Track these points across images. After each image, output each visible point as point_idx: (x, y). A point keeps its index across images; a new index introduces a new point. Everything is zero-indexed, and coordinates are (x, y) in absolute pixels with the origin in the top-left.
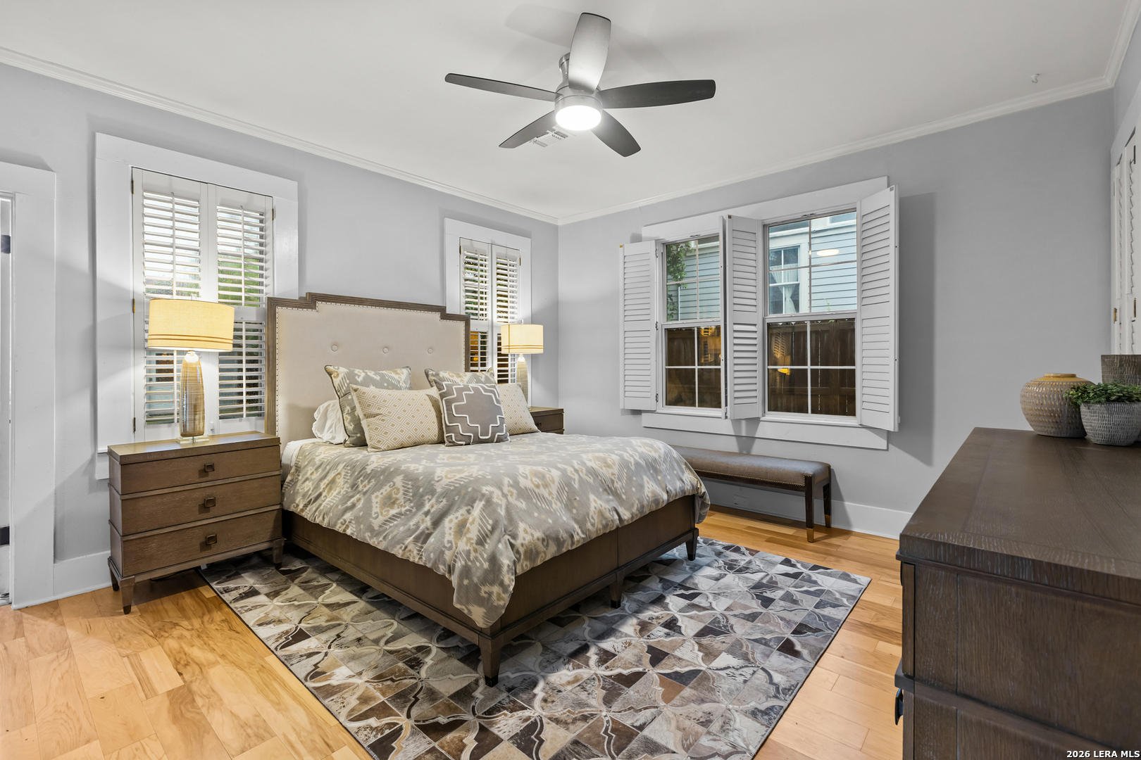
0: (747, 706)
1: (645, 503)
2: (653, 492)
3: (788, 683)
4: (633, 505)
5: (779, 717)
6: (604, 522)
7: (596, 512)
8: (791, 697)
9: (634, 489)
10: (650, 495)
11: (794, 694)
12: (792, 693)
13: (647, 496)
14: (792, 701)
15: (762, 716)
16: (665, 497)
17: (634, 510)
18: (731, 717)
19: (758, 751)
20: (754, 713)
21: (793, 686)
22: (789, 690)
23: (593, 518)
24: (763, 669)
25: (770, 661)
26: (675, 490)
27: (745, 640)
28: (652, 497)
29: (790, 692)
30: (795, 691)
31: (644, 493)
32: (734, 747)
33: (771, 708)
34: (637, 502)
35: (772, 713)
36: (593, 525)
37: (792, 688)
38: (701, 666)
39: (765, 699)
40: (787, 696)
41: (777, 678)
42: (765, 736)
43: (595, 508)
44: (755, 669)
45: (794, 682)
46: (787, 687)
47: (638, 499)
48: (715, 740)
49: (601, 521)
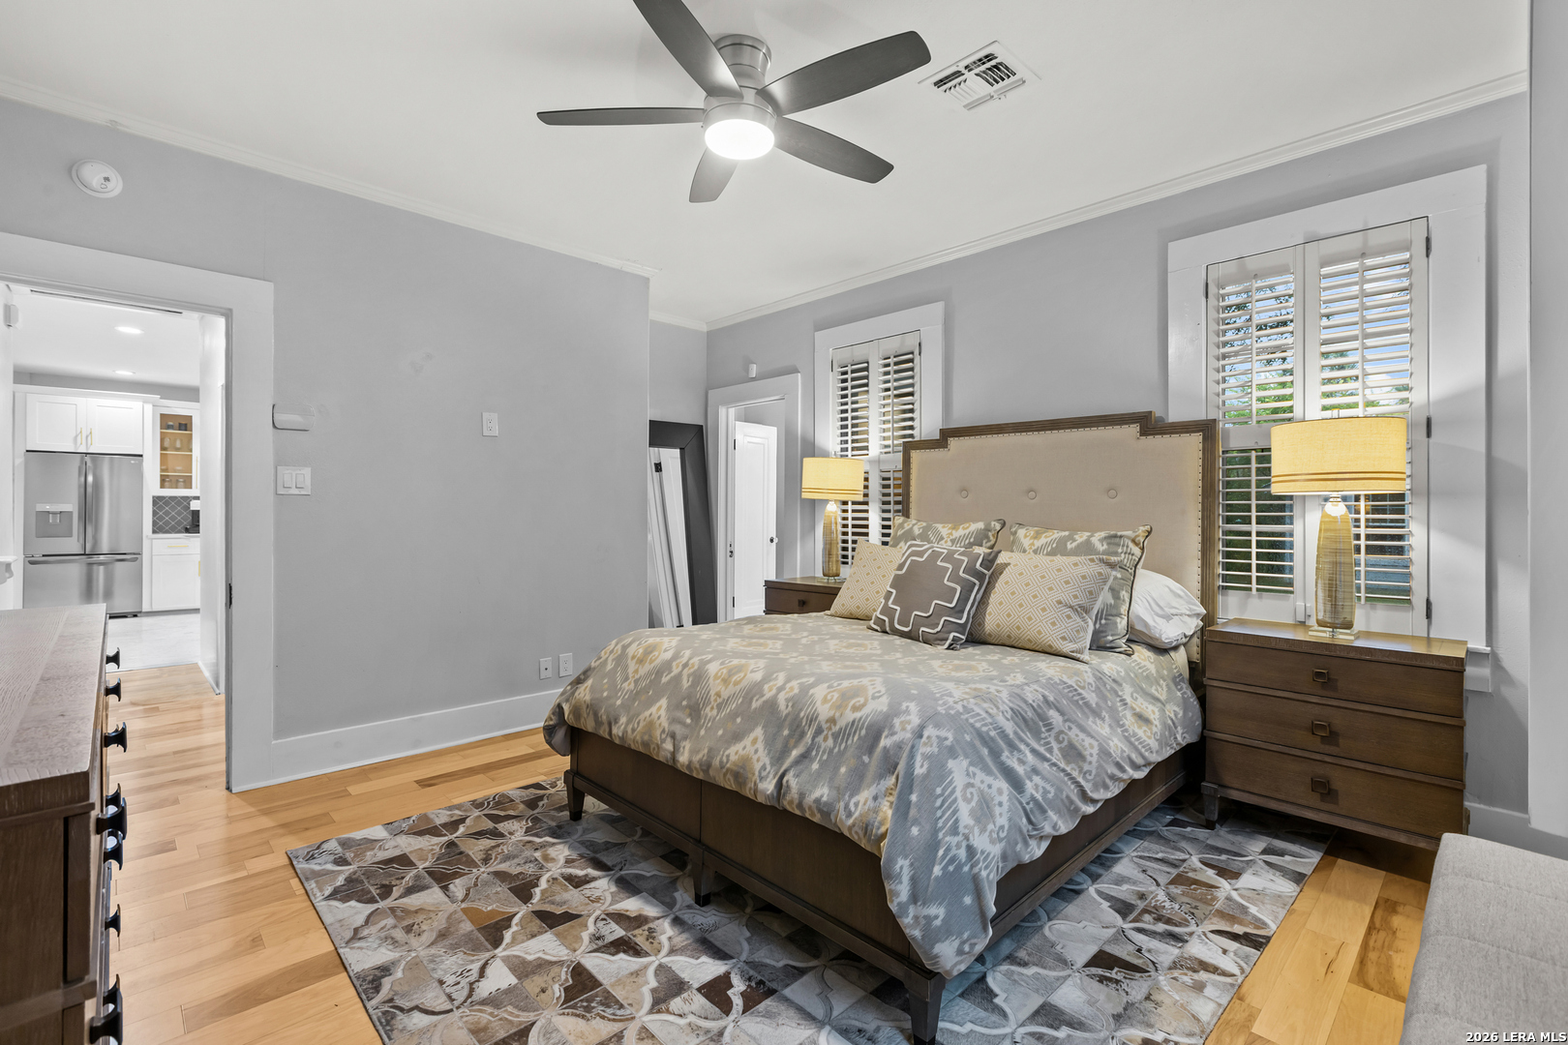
0: (402, 967)
1: (716, 762)
2: (745, 762)
3: (400, 1027)
4: (698, 752)
5: (360, 990)
6: (646, 738)
7: (648, 719)
8: (375, 1018)
9: (720, 732)
10: (733, 758)
11: (378, 1024)
12: (381, 1023)
13: (728, 756)
14: (369, 1016)
15: (375, 975)
16: (768, 786)
17: (696, 758)
18: (398, 949)
19: (339, 954)
20: (385, 970)
21: (392, 1030)
22: (388, 1023)
23: (638, 723)
24: (451, 1010)
25: (459, 1028)
26: (802, 795)
27: (533, 1019)
28: (735, 764)
29: (383, 1020)
30: (380, 1028)
31: (727, 749)
32: (360, 939)
33: (377, 989)
34: (706, 751)
35: (370, 986)
36: (633, 730)
37: (388, 1028)
38: (504, 950)
39: (395, 989)
40: (380, 1014)
41: (419, 1020)
42: (348, 966)
43: (651, 715)
44: (456, 1003)
45: (395, 1034)
46: (393, 1022)
47: (710, 750)
48: (382, 928)
49: (645, 733)
